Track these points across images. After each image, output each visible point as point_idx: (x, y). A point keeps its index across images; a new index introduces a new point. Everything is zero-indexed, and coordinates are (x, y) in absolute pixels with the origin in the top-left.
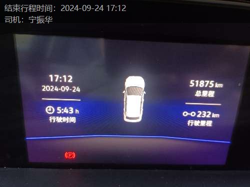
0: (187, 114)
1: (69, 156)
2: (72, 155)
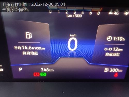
0: (107, 49)
1: (36, 75)
2: (38, 74)
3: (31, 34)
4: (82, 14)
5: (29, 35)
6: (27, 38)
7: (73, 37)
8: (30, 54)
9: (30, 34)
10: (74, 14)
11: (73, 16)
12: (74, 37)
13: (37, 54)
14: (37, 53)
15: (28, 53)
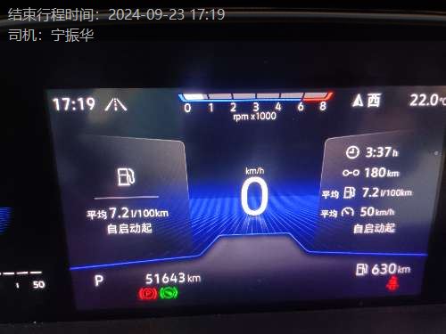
1: (147, 294)
2: (152, 293)
3: (133, 173)
4: (277, 111)
5: (126, 177)
6: (120, 184)
7: (255, 175)
8: (127, 232)
9: (130, 173)
10: (255, 113)
11: (253, 117)
12: (259, 175)
13: (150, 231)
14: (149, 228)
15: (124, 229)
